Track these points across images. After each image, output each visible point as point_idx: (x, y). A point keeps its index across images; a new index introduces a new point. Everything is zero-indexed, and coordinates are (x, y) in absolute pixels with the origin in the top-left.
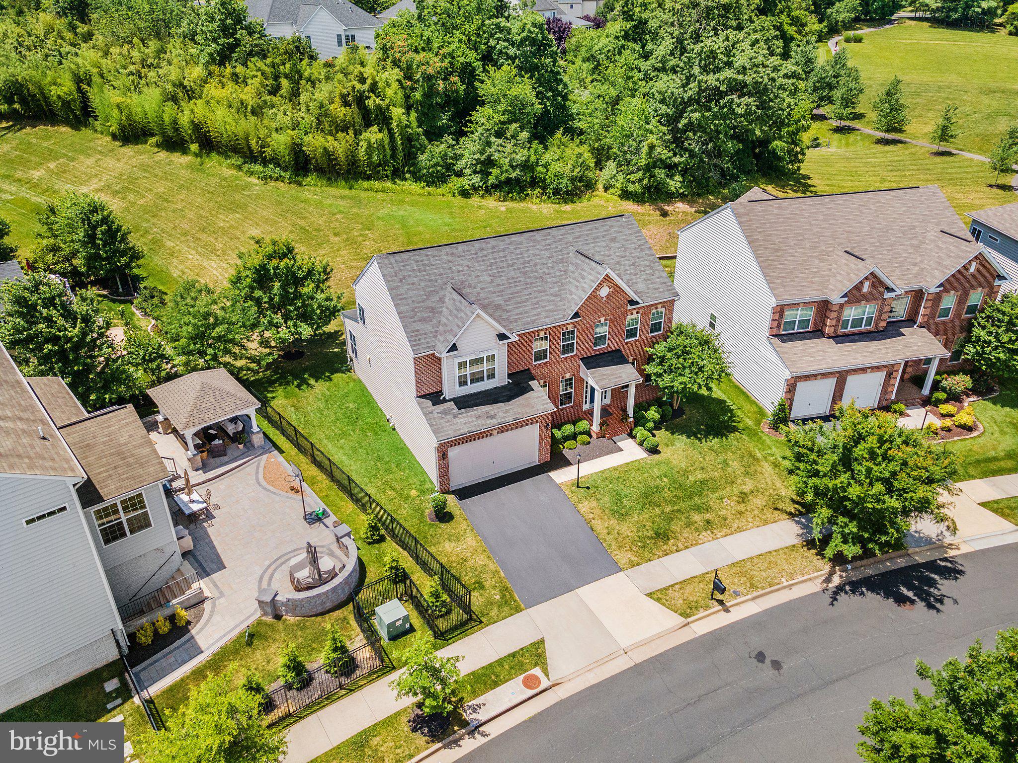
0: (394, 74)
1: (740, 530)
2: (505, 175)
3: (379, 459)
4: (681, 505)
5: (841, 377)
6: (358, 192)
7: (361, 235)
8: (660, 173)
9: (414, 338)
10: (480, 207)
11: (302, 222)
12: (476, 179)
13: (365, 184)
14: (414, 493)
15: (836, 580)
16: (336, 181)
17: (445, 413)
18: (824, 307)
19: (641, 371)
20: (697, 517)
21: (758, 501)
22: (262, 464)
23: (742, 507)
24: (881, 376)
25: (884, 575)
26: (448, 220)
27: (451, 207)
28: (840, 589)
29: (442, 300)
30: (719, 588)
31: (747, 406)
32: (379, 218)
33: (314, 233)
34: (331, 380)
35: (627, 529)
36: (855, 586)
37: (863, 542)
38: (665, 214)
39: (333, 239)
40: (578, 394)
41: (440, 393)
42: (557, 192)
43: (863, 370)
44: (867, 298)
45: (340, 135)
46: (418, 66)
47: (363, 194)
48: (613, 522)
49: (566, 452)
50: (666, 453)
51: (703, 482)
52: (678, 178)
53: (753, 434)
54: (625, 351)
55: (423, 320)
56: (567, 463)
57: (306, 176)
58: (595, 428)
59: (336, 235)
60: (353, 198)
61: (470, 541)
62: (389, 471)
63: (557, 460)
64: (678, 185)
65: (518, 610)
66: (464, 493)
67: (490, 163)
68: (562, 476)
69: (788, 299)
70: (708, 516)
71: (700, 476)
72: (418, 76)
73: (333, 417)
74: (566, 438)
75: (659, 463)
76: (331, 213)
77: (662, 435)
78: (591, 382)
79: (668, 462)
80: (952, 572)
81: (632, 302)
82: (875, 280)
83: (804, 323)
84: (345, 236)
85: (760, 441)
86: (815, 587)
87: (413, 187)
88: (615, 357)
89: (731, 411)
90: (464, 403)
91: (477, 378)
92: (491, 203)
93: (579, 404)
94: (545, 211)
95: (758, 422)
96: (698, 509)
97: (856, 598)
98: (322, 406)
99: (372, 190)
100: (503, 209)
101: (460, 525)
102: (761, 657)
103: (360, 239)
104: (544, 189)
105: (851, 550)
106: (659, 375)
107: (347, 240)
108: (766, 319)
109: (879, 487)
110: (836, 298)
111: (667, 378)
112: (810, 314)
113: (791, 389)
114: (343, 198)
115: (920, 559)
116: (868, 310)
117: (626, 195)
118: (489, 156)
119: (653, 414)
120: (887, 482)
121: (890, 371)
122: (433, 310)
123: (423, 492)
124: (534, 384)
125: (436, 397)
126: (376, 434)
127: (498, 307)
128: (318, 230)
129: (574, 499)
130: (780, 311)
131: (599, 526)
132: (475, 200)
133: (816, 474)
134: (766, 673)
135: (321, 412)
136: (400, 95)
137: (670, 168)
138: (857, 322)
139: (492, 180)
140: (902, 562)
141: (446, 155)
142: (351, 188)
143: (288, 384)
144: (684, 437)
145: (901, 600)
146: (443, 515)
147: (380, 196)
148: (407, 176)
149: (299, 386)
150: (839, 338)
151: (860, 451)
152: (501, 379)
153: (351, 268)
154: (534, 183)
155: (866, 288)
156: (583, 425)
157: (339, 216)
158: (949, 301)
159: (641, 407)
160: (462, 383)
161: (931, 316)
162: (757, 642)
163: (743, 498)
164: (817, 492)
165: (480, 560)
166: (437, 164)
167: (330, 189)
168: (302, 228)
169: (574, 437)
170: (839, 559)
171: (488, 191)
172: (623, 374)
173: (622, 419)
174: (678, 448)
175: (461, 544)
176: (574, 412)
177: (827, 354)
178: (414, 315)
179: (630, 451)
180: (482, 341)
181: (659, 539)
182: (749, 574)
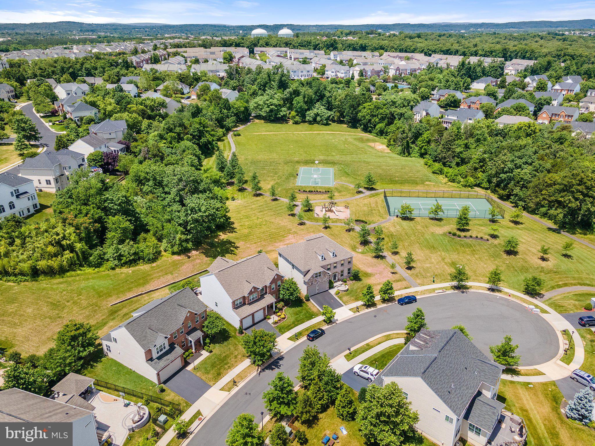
0: (71, 230)
1: (237, 366)
2: (128, 259)
3: (135, 382)
4: (222, 364)
5: (253, 315)
6: (66, 279)
7: (78, 299)
8: (184, 244)
9: (143, 346)
10: (122, 273)
11: (49, 300)
12: (116, 262)
13: (68, 274)
14: (151, 388)
15: (259, 370)
16: (55, 276)
17: (156, 363)
18: (244, 298)
19: (202, 331)
20: (226, 366)
21: (240, 356)
22: (99, 397)
23: (236, 360)
24: (262, 310)
25: (269, 365)
26: (110, 282)
27: (110, 276)
28: (260, 372)
29: (146, 333)
30: (235, 382)
31: (232, 329)
32: (82, 289)
33: (58, 304)
34: (101, 361)
35: (210, 376)
36: (263, 370)
37: (262, 360)
38: (189, 257)
39: (67, 304)
40: (187, 342)
41: (152, 358)
42: (149, 260)
43: (258, 311)
44: (254, 292)
45: (54, 259)
46: (81, 225)
47: (70, 279)
48: (206, 375)
49: (188, 360)
50: (214, 351)
51: (225, 356)
52: (190, 243)
53: (235, 337)
54: (196, 327)
55: (144, 340)
56: (189, 364)
57: (38, 277)
58: (194, 351)
59: (68, 302)
60: (66, 282)
61: (173, 394)
62: (140, 384)
63: (186, 364)
64: (191, 246)
65: (191, 406)
66: (165, 382)
67: (121, 255)
68: (190, 368)
69: (234, 299)
70: (229, 365)
71: (224, 355)
72: (82, 228)
73: (111, 374)
74: (187, 357)
75: (213, 355)
76: (60, 292)
77: (212, 345)
78: (190, 339)
79: (215, 354)
80: (281, 358)
81: (196, 314)
82: (254, 288)
83: (240, 303)
84: (72, 301)
85: (237, 339)
86: (255, 373)
87: (89, 270)
88: (194, 330)
89: (228, 331)
90: (159, 358)
91: (161, 350)
92: (125, 270)
93: (187, 345)
94: (146, 268)
95: (235, 333)
96: (226, 364)
97: (264, 373)
98: (105, 372)
99: (72, 276)
100: (131, 272)
101: (168, 391)
102: (246, 394)
103: (79, 301)
104: (144, 260)
105: (260, 363)
106: (207, 331)
107: (74, 303)
108: (231, 305)
109: (262, 347)
110: (246, 295)
111: (210, 331)
112: (241, 300)
113: (241, 321)
114: (61, 283)
115: (276, 358)
116: (255, 295)
117: (173, 253)
118: (120, 254)
119: (208, 341)
120: (263, 346)
121: (264, 309)
122: (145, 336)
123: (153, 386)
124: (176, 346)
125: (151, 359)
126: (129, 375)
127: (162, 329)
128: (59, 302)
129: (195, 373)
130: (234, 302)
131: (203, 378)
132: (118, 270)
133: (249, 348)
134: (248, 396)
135: (106, 374)
136: (77, 237)
137: (187, 241)
138: (253, 298)
139: (122, 261)
140: (272, 360)
141: (100, 254)
142: (63, 277)
143: (87, 368)
144: (217, 345)
145: (273, 369)
146: (163, 390)
147: (77, 278)
148: (85, 265)
149: (92, 368)
150: (250, 304)
151: (257, 340)
152: (167, 348)
153: (81, 314)
154: (139, 259)
155: (253, 290)
156: (190, 351)
157: (64, 293)
158: (273, 286)
159: (204, 340)
160: (158, 353)
161: (270, 291)
162: (245, 391)
163: (236, 357)
164: (251, 352)
165: (177, 398)
166: (98, 259)
167: (52, 280)
168: (51, 303)
169: (189, 355)
170: (258, 365)
171: (122, 265)
172: (198, 334)
173: (200, 345)
174: (217, 349)
175: (170, 396)
176: (186, 348)
177: (248, 310)
178: (140, 340)
179: (205, 354)
180: (161, 341)
181: (219, 375)
182: (241, 376)
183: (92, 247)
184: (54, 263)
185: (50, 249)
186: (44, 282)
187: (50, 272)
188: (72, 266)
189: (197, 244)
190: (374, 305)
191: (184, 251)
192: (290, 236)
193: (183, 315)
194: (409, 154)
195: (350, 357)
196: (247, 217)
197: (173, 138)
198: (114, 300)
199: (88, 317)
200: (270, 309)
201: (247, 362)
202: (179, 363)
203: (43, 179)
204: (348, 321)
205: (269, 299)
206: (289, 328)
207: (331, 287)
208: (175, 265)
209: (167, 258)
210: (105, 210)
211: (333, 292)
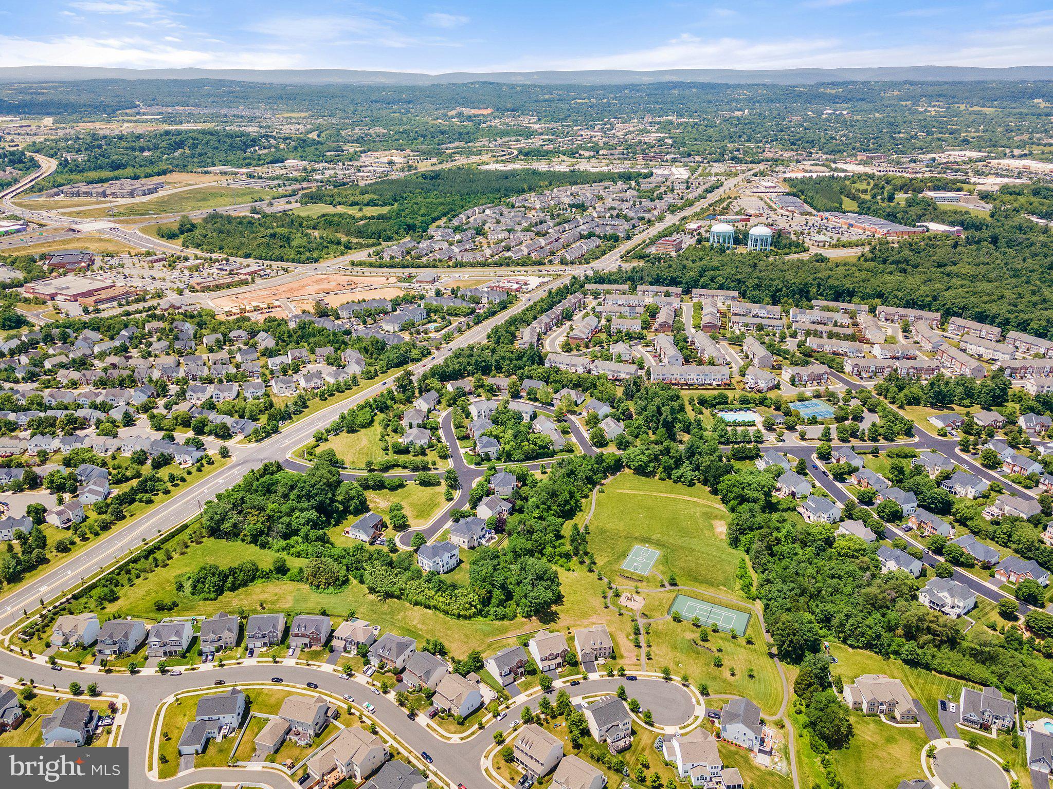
0: (477, 596)
1: (535, 687)
2: (500, 617)
3: (494, 682)
4: (529, 685)
5: (550, 666)
7: (475, 634)
8: (529, 612)
9: (499, 669)
10: (496, 624)
12: (494, 617)
13: (472, 619)
14: (499, 687)
15: (543, 692)
16: (467, 619)
17: (503, 677)
19: (525, 668)
20: (530, 687)
21: (537, 684)
22: (482, 685)
23: (535, 685)
24: (554, 665)
25: (547, 691)
26: (490, 628)
27: (490, 625)
29: (501, 662)
30: (532, 694)
31: (538, 670)
32: (477, 629)
33: (467, 635)
34: (483, 670)
35: (523, 689)
37: (545, 688)
38: (531, 621)
40: (517, 672)
41: (502, 675)
42: (510, 619)
43: (552, 664)
45: (468, 611)
46: (481, 594)
48: (521, 688)
51: (531, 682)
52: (533, 612)
56: (516, 681)
57: (460, 618)
58: (519, 676)
59: (471, 635)
60: (471, 623)
62: (496, 684)
64: (533, 614)
65: (513, 698)
66: (505, 686)
67: (496, 614)
68: (516, 683)
69: (542, 656)
72: (481, 596)
73: (487, 677)
75: (527, 680)
76: (468, 628)
77: (527, 675)
81: (525, 660)
82: (553, 653)
83: (545, 659)
84: (473, 635)
85: (539, 675)
86: (541, 693)
87: (482, 619)
88: (521, 667)
89: (536, 671)
90: (505, 676)
92: (497, 622)
94: (508, 624)
95: (539, 672)
96: (531, 685)
97: (544, 694)
98: (484, 675)
99: (474, 621)
100: (500, 624)
101: (506, 690)
102: (534, 701)
103: (476, 636)
104: (507, 618)
108: (540, 659)
109: (548, 682)
110: (548, 656)
111: (528, 669)
112: (546, 657)
113: (543, 667)
114: (469, 623)
115: (552, 689)
116: (553, 656)
117: (523, 617)
119: (526, 673)
121: (556, 664)
122: (500, 664)
123: (501, 686)
124: (512, 672)
126: (492, 679)
127: (508, 664)
129: (517, 686)
130: (542, 658)
132: (494, 622)
133: (543, 681)
136: (479, 601)
137: (531, 610)
138: (551, 658)
139: (497, 617)
140: (550, 690)
141: (487, 611)
142: (470, 620)
143: (478, 671)
145: (548, 694)
146: (504, 689)
147: (476, 622)
148: (480, 616)
149: (480, 671)
150: (549, 660)
151: (547, 679)
152: (509, 672)
154: (505, 617)
156: (517, 676)
157: (470, 630)
158: (563, 654)
160: (505, 673)
161: (561, 656)
162: (534, 699)
164: (542, 683)
165: (509, 693)
166: (486, 614)
167: (466, 621)
168: (465, 633)
169: (516, 678)
170: (543, 690)
172: (522, 670)
173: (522, 675)
174: (529, 677)
175: (506, 692)
176: (516, 674)
177: (547, 663)
178: (499, 666)
179: (523, 679)
180: (507, 670)
181: (526, 690)
182: (535, 693)
183: (484, 606)
184: (467, 613)
185: (467, 606)
186: (462, 622)
187: (465, 617)
188: (474, 615)
189: (536, 613)
190: (613, 676)
191: (528, 616)
192: (595, 616)
193: (517, 659)
194: (736, 547)
195: (583, 698)
196: (575, 593)
197: (544, 509)
198: (490, 640)
199: (479, 646)
200: (559, 665)
201: (539, 688)
202: (512, 680)
203: (462, 540)
204: (595, 681)
205: (559, 660)
206: (565, 677)
207: (596, 660)
208: (523, 624)
209: (520, 619)
210: (493, 585)
211: (596, 663)
